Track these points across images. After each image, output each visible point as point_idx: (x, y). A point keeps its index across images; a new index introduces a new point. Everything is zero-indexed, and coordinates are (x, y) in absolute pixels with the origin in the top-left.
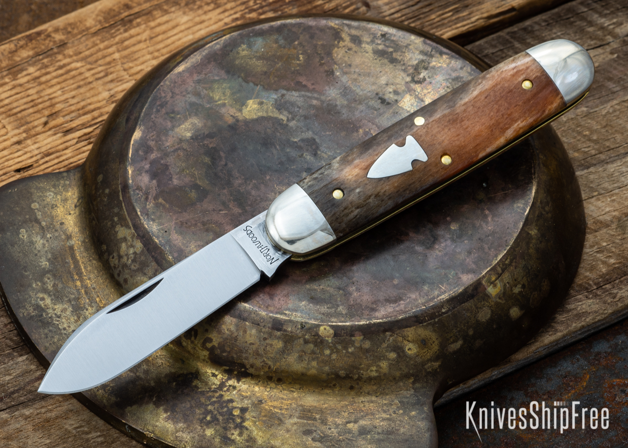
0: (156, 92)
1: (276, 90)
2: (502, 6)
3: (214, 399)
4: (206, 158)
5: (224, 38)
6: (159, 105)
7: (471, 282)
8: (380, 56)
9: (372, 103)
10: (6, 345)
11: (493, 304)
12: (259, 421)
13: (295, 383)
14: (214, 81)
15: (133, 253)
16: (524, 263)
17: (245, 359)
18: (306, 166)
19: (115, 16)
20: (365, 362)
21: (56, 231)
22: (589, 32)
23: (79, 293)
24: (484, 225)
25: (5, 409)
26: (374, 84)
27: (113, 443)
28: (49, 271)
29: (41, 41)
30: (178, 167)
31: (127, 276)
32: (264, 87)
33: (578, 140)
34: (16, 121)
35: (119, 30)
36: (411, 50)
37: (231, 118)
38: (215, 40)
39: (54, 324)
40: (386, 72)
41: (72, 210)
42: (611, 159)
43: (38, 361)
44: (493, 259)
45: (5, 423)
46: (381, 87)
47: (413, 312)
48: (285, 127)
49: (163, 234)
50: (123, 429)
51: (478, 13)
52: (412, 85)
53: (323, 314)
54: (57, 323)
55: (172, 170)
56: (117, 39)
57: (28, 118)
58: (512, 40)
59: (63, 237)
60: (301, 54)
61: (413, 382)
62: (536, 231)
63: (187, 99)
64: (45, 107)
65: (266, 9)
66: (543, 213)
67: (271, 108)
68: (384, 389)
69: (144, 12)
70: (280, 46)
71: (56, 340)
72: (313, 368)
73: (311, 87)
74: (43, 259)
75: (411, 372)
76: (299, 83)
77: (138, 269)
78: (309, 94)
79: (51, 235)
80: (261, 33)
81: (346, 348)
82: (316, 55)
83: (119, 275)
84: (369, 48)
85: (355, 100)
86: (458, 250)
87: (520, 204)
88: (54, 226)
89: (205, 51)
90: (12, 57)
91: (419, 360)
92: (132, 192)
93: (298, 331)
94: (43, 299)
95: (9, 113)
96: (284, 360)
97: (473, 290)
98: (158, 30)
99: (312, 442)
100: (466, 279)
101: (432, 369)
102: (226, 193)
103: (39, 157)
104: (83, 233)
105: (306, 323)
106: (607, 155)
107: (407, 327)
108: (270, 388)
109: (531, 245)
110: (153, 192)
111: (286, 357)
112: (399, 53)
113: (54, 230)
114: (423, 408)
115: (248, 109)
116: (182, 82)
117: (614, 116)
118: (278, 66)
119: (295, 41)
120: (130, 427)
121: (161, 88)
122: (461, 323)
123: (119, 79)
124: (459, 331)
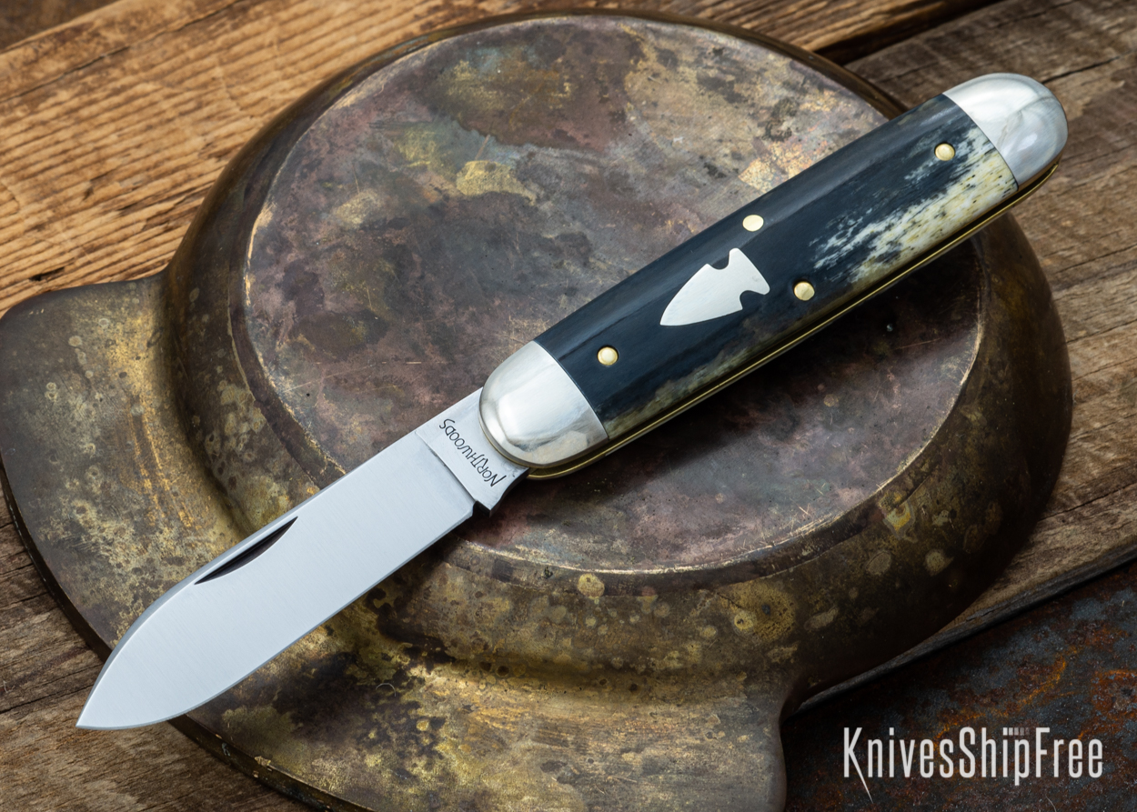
0: (301, 142)
1: (520, 145)
3: (384, 701)
4: (388, 265)
5: (429, 47)
6: (306, 166)
7: (857, 503)
8: (711, 90)
9: (691, 173)
10: (12, 593)
12: (463, 742)
13: (531, 676)
14: (407, 125)
15: (248, 433)
16: (955, 472)
17: (443, 630)
18: (566, 283)
20: (659, 641)
21: (112, 387)
22: (1073, 41)
23: (149, 502)
24: (885, 401)
25: (9, 710)
26: (697, 139)
27: (202, 773)
28: (95, 461)
29: (81, 44)
30: (335, 279)
31: (236, 474)
32: (497, 140)
33: (1053, 236)
34: (35, 187)
35: (222, 25)
36: (768, 79)
37: (436, 192)
38: (413, 51)
39: (100, 556)
40: (721, 118)
41: (142, 351)
42: (1111, 272)
43: (71, 622)
44: (899, 462)
45: (8, 734)
46: (709, 145)
47: (749, 555)
48: (531, 212)
49: (302, 398)
50: (217, 750)
52: (766, 143)
53: (586, 553)
54: (106, 554)
55: (323, 284)
56: (219, 42)
57: (56, 183)
58: (934, 53)
59: (124, 399)
60: (568, 81)
61: (745, 681)
62: (979, 415)
63: (357, 156)
64: (88, 162)
66: (995, 382)
67: (508, 176)
68: (692, 693)
70: (530, 66)
71: (102, 586)
72: (565, 648)
73: (583, 141)
74: (86, 438)
75: (742, 662)
76: (561, 134)
77: (256, 461)
78: (578, 154)
79: (101, 396)
80: (497, 42)
81: (625, 616)
82: (594, 83)
83: (221, 471)
84: (691, 73)
85: (661, 167)
87: (951, 365)
88: (109, 379)
89: (393, 71)
90: (29, 71)
91: (757, 641)
92: (250, 322)
93: (540, 583)
94: (82, 510)
95: (22, 174)
96: (512, 633)
97: (859, 518)
98: (294, 25)
99: (557, 783)
100: (848, 497)
101: (781, 660)
102: (421, 328)
103: (75, 253)
104: (160, 393)
105: (554, 568)
106: (1104, 264)
107: (737, 581)
108: (486, 684)
109: (969, 440)
110: (289, 323)
111: (516, 628)
112: (745, 85)
113: (107, 386)
114: (762, 730)
115: (467, 177)
116: (349, 125)
117: (1118, 193)
118: (524, 101)
119: (557, 58)
120: (230, 747)
121: (312, 135)
122: (836, 577)
123: (222, 114)
124: (832, 592)
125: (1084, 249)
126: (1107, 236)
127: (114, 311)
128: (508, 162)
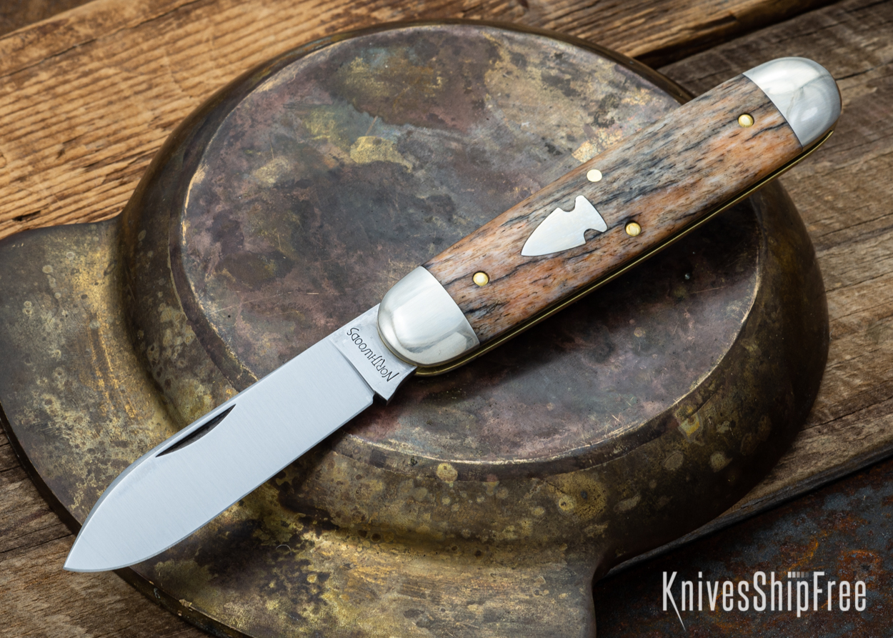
0: (229, 118)
1: (401, 125)
2: (715, 12)
3: (282, 559)
4: (295, 216)
5: (332, 46)
6: (233, 137)
7: (658, 413)
8: (552, 85)
9: (536, 151)
11: (687, 446)
12: (343, 593)
13: (398, 542)
14: (313, 107)
15: (181, 345)
16: (735, 391)
17: (330, 504)
18: (434, 234)
19: (165, 4)
20: (500, 518)
21: (75, 306)
22: (837, 55)
23: (102, 397)
24: (682, 334)
26: (540, 124)
27: (137, 611)
28: (61, 364)
29: (59, 36)
30: (253, 226)
31: (171, 377)
32: (383, 120)
33: (817, 208)
34: (19, 147)
35: (170, 24)
36: (597, 78)
37: (333, 160)
38: (319, 49)
39: (63, 439)
40: (559, 108)
41: (100, 278)
42: (862, 237)
44: (692, 382)
46: (550, 129)
47: (572, 452)
48: (408, 177)
49: (225, 319)
50: (150, 594)
51: (682, 21)
52: (594, 128)
53: (444, 446)
54: (67, 437)
55: (244, 230)
56: (167, 37)
57: (36, 144)
58: (728, 62)
59: (85, 316)
60: (440, 75)
61: (566, 550)
62: (756, 347)
63: (273, 130)
64: (62, 128)
66: (768, 321)
67: (391, 149)
68: (524, 559)
70: (411, 63)
71: (63, 462)
72: (426, 522)
73: (450, 123)
74: (54, 345)
75: (564, 536)
76: (433, 117)
77: (187, 367)
78: (447, 133)
79: (67, 313)
80: (385, 43)
81: (473, 497)
82: (460, 77)
83: (159, 374)
84: (537, 72)
85: (511, 146)
86: (643, 367)
87: (734, 307)
88: (73, 299)
89: (303, 64)
90: (17, 56)
91: (576, 520)
92: (185, 258)
93: (407, 469)
94: (49, 402)
95: (10, 137)
96: (384, 508)
97: (659, 425)
98: (226, 26)
99: (416, 627)
100: (651, 409)
101: (595, 535)
102: (319, 266)
103: (49, 200)
104: (113, 312)
105: (418, 458)
106: (857, 231)
107: (562, 472)
108: (363, 548)
109: (747, 366)
110: (215, 259)
111: (387, 504)
112: (579, 83)
113: (72, 305)
114: (578, 589)
115: (358, 149)
116: (267, 105)
117: (869, 176)
118: (405, 90)
119: (432, 57)
120: (160, 591)
121: (238, 112)
122: (639, 471)
123: (168, 94)
124: (637, 483)
125: (841, 218)
126: (860, 209)
128: (391, 138)
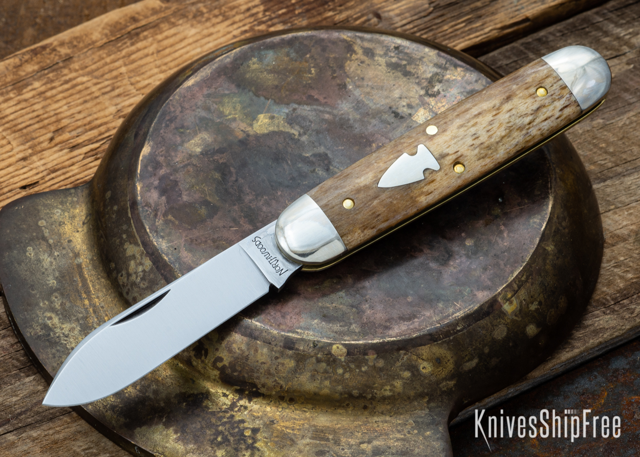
0: (165, 107)
1: (288, 104)
2: (516, 16)
3: (225, 420)
4: (217, 174)
5: (234, 51)
6: (168, 120)
7: (487, 299)
8: (393, 69)
9: (385, 116)
10: (13, 365)
11: (509, 321)
12: (271, 441)
13: (307, 403)
14: (224, 95)
15: (142, 271)
16: (540, 279)
17: (257, 378)
18: (318, 182)
19: (121, 29)
20: (379, 381)
21: (64, 248)
22: (604, 43)
23: (87, 312)
24: (500, 241)
25: (13, 431)
26: (387, 97)
28: (56, 290)
29: (46, 55)
30: (187, 183)
31: (136, 295)
32: (275, 101)
33: (595, 153)
34: (21, 136)
35: (125, 43)
36: (425, 62)
37: (241, 132)
38: (225, 53)
39: (62, 344)
40: (400, 86)
41: (80, 227)
42: (628, 172)
43: (46, 381)
44: (509, 275)
45: (12, 445)
46: (394, 101)
47: (428, 330)
48: (296, 141)
49: (172, 251)
50: (132, 450)
51: (492, 23)
52: (426, 98)
53: (336, 332)
54: (65, 342)
55: (181, 186)
56: (124, 53)
57: (33, 134)
58: (526, 51)
59: (71, 255)
60: (313, 67)
61: (428, 401)
62: (553, 247)
63: (197, 113)
64: (51, 122)
65: (276, 21)
66: (560, 228)
67: (282, 122)
68: (398, 409)
69: (151, 25)
70: (292, 59)
72: (326, 387)
73: (323, 101)
74: (51, 277)
75: (426, 391)
76: (310, 97)
77: (147, 287)
78: (321, 108)
79: (58, 253)
80: (272, 47)
81: (359, 367)
82: (328, 68)
83: (128, 293)
84: (382, 61)
85: (367, 114)
86: (473, 266)
87: (536, 220)
88: (62, 244)
89: (215, 65)
90: (17, 71)
91: (433, 379)
92: (141, 209)
93: (310, 350)
94: (50, 318)
95: (14, 129)
96: (296, 379)
97: (488, 308)
98: (166, 43)
100: (481, 296)
101: (447, 389)
102: (237, 209)
103: (45, 173)
104: (91, 251)
105: (318, 341)
106: (624, 168)
107: (421, 345)
108: (282, 408)
109: (548, 261)
110: (163, 209)
111: (298, 376)
112: (413, 66)
113: (61, 248)
114: (438, 428)
115: (259, 123)
116: (191, 96)
117: (631, 128)
118: (289, 79)
119: (307, 54)
120: (139, 448)
121: (170, 102)
122: (476, 341)
123: (126, 93)
124: (475, 349)
125: (613, 159)
126: (625, 152)
127: (63, 205)
128: (282, 114)
